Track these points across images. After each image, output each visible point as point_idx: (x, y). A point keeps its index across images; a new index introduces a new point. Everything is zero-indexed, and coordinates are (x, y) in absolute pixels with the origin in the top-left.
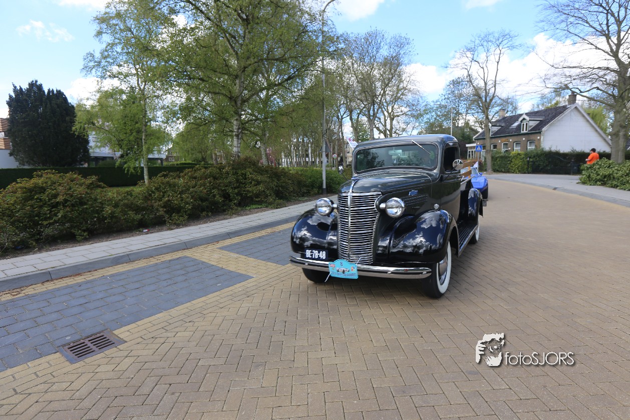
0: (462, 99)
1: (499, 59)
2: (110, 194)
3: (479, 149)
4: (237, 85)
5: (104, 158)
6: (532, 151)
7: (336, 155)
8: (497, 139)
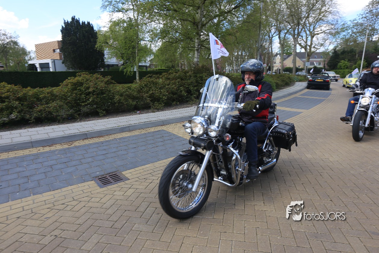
2: (118, 88)
4: (199, 14)
5: (113, 65)
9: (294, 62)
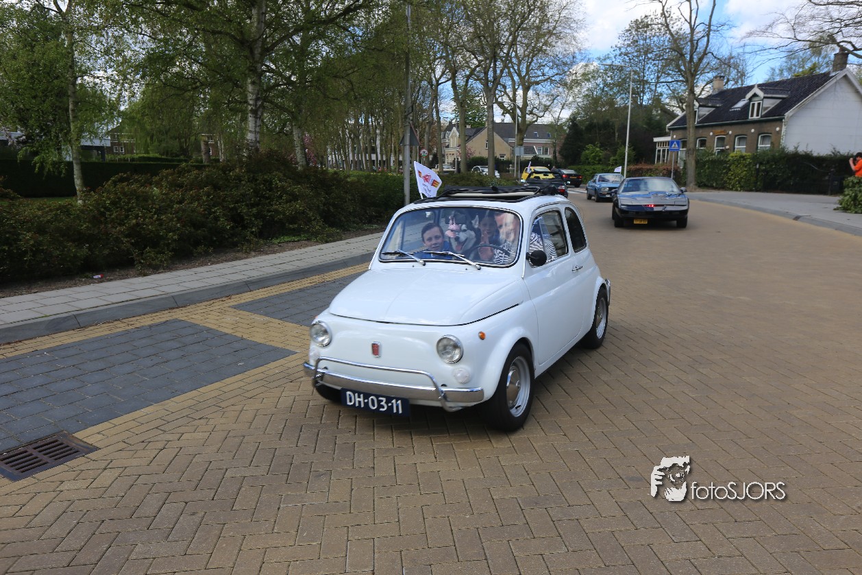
0: (650, 56)
2: (28, 209)
3: (675, 146)
4: (255, 20)
6: (764, 152)
7: (426, 152)
8: (707, 129)
9: (491, 145)
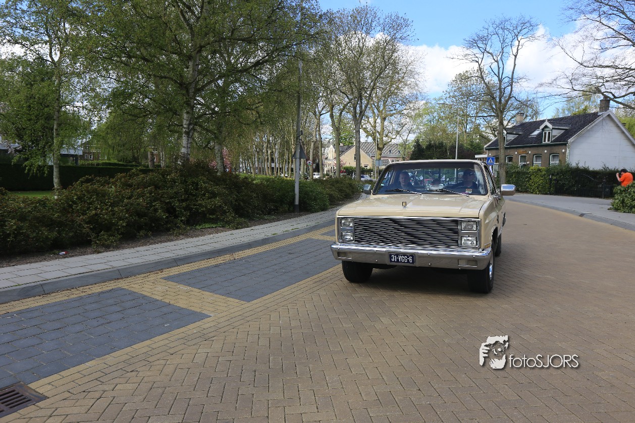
0: (470, 98)
1: (517, 52)
2: (14, 203)
3: (490, 161)
4: (191, 69)
6: (555, 167)
7: (311, 162)
8: (513, 150)
9: (357, 157)
